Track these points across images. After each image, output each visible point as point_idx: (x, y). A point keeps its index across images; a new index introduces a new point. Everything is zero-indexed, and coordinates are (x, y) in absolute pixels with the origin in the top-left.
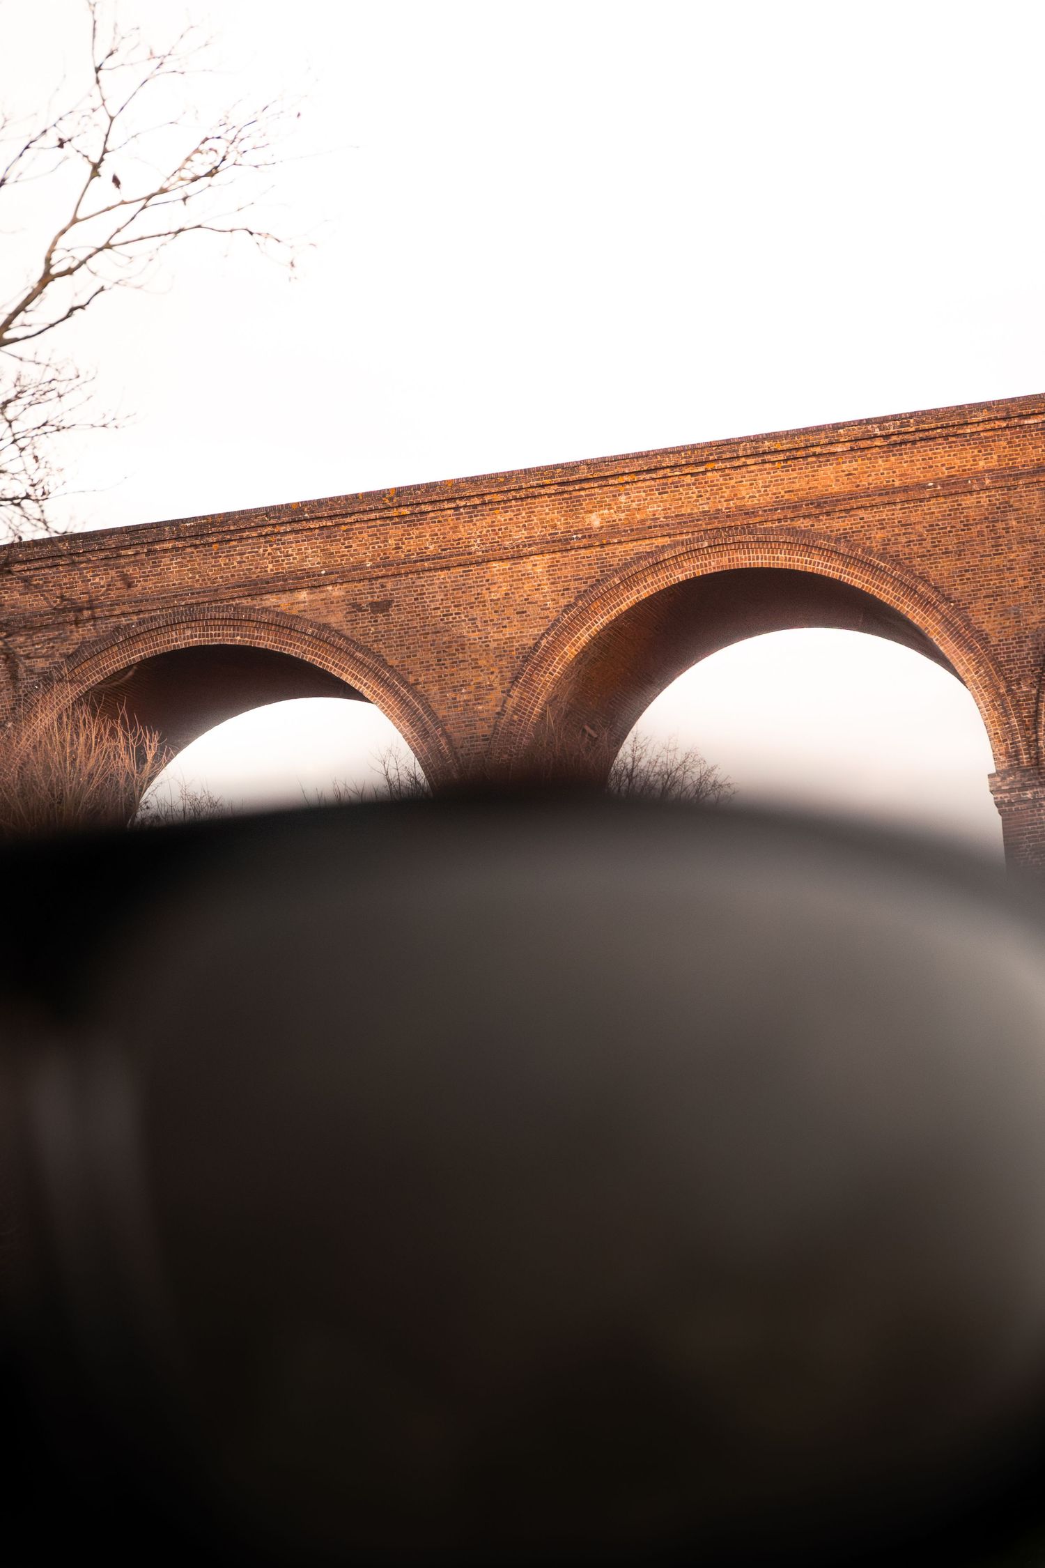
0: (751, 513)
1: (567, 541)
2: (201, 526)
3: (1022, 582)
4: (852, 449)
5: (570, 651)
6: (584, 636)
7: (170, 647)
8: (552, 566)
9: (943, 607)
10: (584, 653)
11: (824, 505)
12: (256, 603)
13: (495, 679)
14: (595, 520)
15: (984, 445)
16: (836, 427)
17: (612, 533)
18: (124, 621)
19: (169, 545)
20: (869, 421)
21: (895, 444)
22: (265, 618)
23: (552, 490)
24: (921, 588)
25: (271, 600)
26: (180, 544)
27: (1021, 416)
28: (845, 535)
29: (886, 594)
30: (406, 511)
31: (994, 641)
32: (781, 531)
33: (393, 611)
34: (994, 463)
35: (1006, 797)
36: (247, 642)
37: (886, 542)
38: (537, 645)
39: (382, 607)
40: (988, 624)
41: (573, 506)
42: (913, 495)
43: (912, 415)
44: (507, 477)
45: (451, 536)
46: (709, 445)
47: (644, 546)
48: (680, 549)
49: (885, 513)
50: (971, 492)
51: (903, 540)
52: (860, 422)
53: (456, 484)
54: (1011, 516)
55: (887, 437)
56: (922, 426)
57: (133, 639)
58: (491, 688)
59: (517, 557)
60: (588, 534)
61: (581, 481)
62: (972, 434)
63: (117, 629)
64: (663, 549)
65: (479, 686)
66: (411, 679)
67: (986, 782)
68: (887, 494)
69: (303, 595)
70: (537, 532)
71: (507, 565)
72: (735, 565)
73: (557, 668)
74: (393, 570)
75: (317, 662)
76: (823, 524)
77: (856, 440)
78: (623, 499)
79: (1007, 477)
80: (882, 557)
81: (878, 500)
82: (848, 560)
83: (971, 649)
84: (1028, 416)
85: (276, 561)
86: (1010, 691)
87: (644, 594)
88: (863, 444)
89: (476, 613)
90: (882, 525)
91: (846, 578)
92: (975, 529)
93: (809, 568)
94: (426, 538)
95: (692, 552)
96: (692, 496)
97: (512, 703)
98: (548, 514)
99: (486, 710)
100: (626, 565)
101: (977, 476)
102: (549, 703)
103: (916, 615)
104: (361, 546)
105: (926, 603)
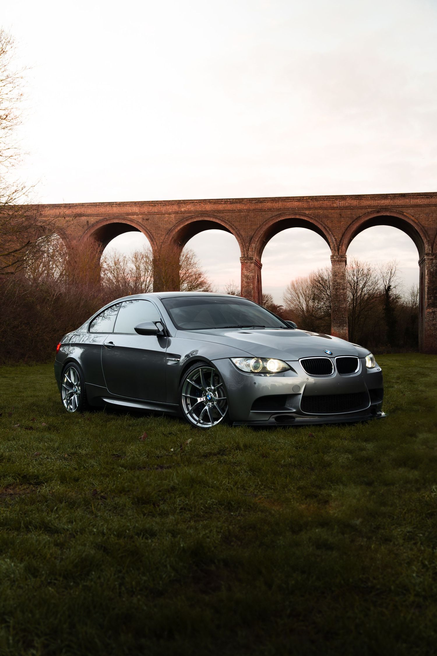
0: (207, 211)
2: (120, 203)
3: (249, 228)
5: (176, 230)
6: (179, 228)
7: (113, 222)
8: (175, 217)
9: (236, 230)
10: (179, 231)
11: (219, 211)
12: (128, 217)
13: (164, 233)
14: (183, 210)
15: (246, 205)
16: (222, 199)
17: (185, 212)
18: (106, 217)
19: (115, 206)
20: (228, 199)
22: (129, 219)
23: (176, 204)
24: (233, 227)
25: (130, 217)
26: (116, 206)
27: (252, 201)
29: (227, 227)
30: (153, 205)
31: (243, 236)
32: (212, 215)
33: (149, 220)
34: (247, 208)
35: (242, 261)
36: (126, 223)
37: (228, 219)
38: (171, 229)
39: (147, 220)
40: (243, 233)
41: (179, 207)
42: (233, 212)
43: (234, 199)
44: (170, 201)
45: (160, 209)
46: (202, 200)
47: (190, 215)
48: (196, 216)
49: (228, 214)
50: (242, 212)
51: (231, 218)
52: (226, 199)
53: (161, 201)
54: (248, 217)
55: (230, 202)
56: (236, 201)
57: (107, 220)
58: (163, 235)
59: (170, 214)
60: (181, 212)
61: (181, 203)
62: (244, 203)
63: (105, 218)
64: (193, 215)
65: (161, 234)
66: (151, 232)
67: (239, 258)
68: (229, 211)
69: (135, 216)
70: (173, 210)
71: (168, 215)
72: (204, 219)
73: (174, 233)
74: (150, 214)
75: (136, 227)
76: (219, 215)
77: (225, 202)
78: (187, 207)
79: (248, 210)
80: (227, 221)
81: (228, 212)
82: (222, 221)
83: (240, 237)
84: (253, 201)
85: (131, 210)
86: (245, 245)
87: (189, 222)
89: (162, 222)
90: (228, 216)
91: (221, 224)
92: (243, 218)
93: (216, 221)
94: (155, 209)
95: (198, 217)
96: (198, 208)
97: (166, 237)
98: (175, 208)
99: (162, 238)
100: (187, 217)
101: (244, 210)
102: (173, 238)
103: (232, 231)
104: (145, 209)
105: (233, 229)
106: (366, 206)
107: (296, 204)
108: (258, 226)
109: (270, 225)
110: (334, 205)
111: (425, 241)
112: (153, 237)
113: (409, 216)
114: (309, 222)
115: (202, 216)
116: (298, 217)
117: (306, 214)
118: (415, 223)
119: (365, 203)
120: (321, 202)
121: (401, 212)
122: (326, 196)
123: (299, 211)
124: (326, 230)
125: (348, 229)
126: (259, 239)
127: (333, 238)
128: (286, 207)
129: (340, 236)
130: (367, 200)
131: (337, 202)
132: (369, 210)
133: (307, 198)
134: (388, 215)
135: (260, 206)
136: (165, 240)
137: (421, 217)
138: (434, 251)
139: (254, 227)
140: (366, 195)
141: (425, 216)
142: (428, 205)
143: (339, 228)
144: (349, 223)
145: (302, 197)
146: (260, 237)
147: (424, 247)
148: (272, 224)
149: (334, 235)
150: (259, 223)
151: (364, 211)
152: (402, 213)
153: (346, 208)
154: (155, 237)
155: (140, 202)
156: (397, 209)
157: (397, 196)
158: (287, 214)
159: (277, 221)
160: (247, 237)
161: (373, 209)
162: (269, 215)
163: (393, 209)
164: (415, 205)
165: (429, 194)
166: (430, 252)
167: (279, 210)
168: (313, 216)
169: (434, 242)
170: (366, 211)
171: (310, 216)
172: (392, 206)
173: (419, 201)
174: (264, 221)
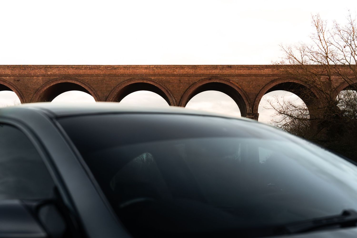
0: (70, 75)
1: (45, 75)
3: (105, 89)
4: (85, 69)
5: (43, 90)
6: (45, 88)
8: (42, 79)
9: (94, 91)
10: (45, 90)
11: (80, 75)
14: (49, 73)
16: (83, 65)
17: (51, 75)
20: (87, 65)
21: (90, 69)
22: (2, 80)
23: (44, 68)
25: (3, 77)
28: (82, 80)
29: (87, 88)
30: (23, 68)
31: (100, 96)
32: (74, 78)
33: (20, 81)
34: (103, 73)
37: (87, 82)
38: (39, 89)
39: (18, 81)
41: (46, 71)
42: (92, 76)
43: (93, 65)
44: (38, 66)
45: (29, 72)
46: (66, 65)
47: (55, 77)
48: (60, 79)
49: (88, 78)
50: (99, 77)
51: (90, 81)
52: (86, 65)
53: (31, 66)
54: (104, 80)
55: (89, 68)
56: (94, 67)
58: (32, 93)
59: (38, 76)
60: (48, 75)
61: (48, 68)
62: (101, 69)
64: (58, 78)
65: (30, 93)
66: (21, 91)
68: (88, 75)
69: (8, 77)
70: (41, 74)
71: (36, 77)
72: (67, 82)
73: (41, 92)
74: (21, 76)
75: (8, 87)
76: (80, 78)
77: (85, 68)
78: (53, 71)
79: (105, 75)
80: (87, 83)
84: (108, 68)
85: (4, 72)
87: (54, 84)
88: (86, 68)
89: (31, 83)
91: (82, 85)
92: (99, 81)
93: (77, 83)
94: (26, 72)
95: (62, 79)
96: (62, 72)
97: (34, 96)
98: (43, 71)
99: (31, 96)
100: (52, 80)
101: (101, 75)
102: (40, 96)
103: (90, 92)
104: (17, 72)
105: (92, 90)
106: (200, 75)
107: (144, 71)
108: (113, 88)
109: (122, 87)
110: (175, 73)
111: (247, 103)
112: (23, 95)
113: (235, 83)
114: (154, 86)
115: (65, 79)
116: (145, 82)
117: (152, 79)
118: (239, 89)
119: (199, 72)
120: (164, 70)
121: (228, 79)
122: (168, 66)
123: (147, 77)
124: (168, 92)
125: (186, 92)
126: (113, 99)
127: (174, 100)
128: (135, 73)
129: (180, 98)
130: (201, 69)
131: (177, 70)
132: (203, 78)
133: (153, 67)
134: (218, 82)
135: (114, 72)
136: (33, 98)
137: (244, 84)
138: (254, 111)
139: (109, 89)
140: (200, 65)
141: (247, 83)
142: (249, 75)
143: (179, 92)
144: (187, 88)
145: (149, 65)
146: (114, 97)
147: (246, 109)
148: (124, 87)
149: (175, 97)
150: (113, 86)
151: (199, 78)
152: (229, 81)
153: (184, 75)
154: (25, 96)
155: (12, 65)
156: (225, 77)
157: (225, 67)
158: (136, 79)
159: (128, 84)
160: (103, 97)
161: (206, 77)
162: (122, 79)
163: (222, 77)
164: (239, 75)
165: (250, 67)
166: (251, 112)
167: (129, 75)
168: (157, 81)
169: (254, 104)
170: (200, 78)
171: (155, 81)
172: (221, 74)
173: (242, 72)
174: (118, 84)
